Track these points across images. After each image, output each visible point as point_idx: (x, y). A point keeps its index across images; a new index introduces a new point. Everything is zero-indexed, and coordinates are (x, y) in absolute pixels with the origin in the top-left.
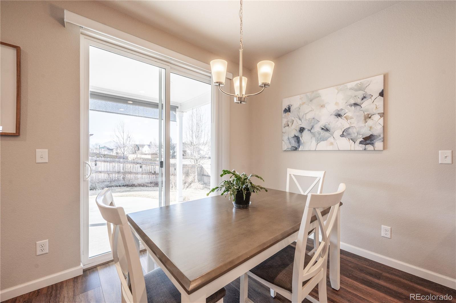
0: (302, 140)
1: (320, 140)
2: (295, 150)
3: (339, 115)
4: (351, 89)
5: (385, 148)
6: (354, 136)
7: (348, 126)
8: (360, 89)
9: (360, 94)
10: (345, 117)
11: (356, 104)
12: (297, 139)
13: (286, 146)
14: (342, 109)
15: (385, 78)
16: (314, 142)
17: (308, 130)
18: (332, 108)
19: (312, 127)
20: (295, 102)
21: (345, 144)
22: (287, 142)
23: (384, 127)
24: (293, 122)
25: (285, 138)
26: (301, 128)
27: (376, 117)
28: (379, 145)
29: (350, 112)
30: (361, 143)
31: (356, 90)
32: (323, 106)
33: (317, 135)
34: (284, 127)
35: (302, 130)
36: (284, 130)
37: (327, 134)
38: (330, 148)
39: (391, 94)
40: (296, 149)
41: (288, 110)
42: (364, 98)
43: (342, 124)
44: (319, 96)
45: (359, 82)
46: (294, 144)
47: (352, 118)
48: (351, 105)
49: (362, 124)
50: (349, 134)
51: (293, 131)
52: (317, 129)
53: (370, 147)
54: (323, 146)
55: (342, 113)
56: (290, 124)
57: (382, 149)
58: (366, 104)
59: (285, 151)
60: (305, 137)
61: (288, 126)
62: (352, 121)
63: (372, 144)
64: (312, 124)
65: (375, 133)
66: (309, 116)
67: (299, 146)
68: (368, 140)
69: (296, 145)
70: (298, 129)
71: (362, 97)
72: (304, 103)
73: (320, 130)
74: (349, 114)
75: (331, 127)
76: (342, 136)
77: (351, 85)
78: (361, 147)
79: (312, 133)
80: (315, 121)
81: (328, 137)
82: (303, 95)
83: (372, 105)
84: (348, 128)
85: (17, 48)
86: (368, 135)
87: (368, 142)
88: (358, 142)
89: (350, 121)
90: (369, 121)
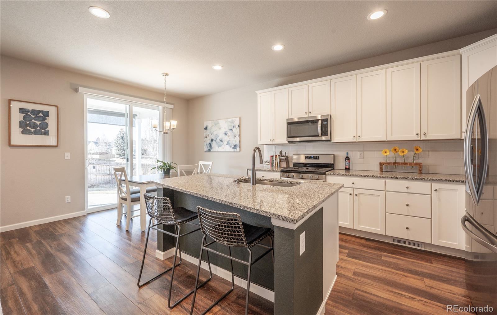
0: (212, 146)
1: (219, 146)
2: (209, 151)
3: (226, 134)
4: (230, 122)
5: (240, 151)
6: (231, 144)
7: (229, 140)
8: (232, 123)
9: (232, 125)
10: (228, 135)
12: (210, 144)
13: (206, 149)
14: (227, 131)
15: (240, 119)
16: (217, 147)
17: (215, 141)
18: (223, 130)
19: (216, 139)
20: (209, 124)
21: (228, 148)
22: (206, 146)
23: (240, 141)
24: (208, 135)
25: (205, 144)
26: (212, 139)
27: (237, 136)
28: (238, 149)
29: (229, 133)
30: (233, 148)
32: (220, 129)
33: (218, 144)
34: (205, 138)
35: (212, 140)
36: (205, 140)
37: (222, 143)
38: (223, 150)
39: (242, 126)
41: (206, 129)
42: (234, 127)
43: (226, 139)
44: (218, 123)
45: (232, 119)
46: (209, 148)
47: (230, 136)
48: (230, 130)
49: (233, 139)
50: (229, 144)
51: (208, 141)
52: (218, 140)
53: (235, 150)
54: (221, 149)
55: (227, 133)
56: (207, 137)
57: (239, 151)
58: (234, 130)
59: (205, 152)
60: (214, 144)
63: (236, 149)
65: (237, 144)
66: (215, 133)
67: (211, 149)
68: (235, 147)
70: (211, 140)
71: (233, 126)
72: (213, 126)
73: (219, 141)
75: (223, 139)
76: (227, 144)
77: (230, 120)
78: (233, 150)
79: (216, 142)
80: (217, 136)
81: (222, 145)
82: (213, 121)
83: (236, 130)
84: (229, 141)
85: (57, 107)
86: (235, 145)
87: (235, 148)
88: (232, 148)
89: (229, 137)
90: (235, 138)
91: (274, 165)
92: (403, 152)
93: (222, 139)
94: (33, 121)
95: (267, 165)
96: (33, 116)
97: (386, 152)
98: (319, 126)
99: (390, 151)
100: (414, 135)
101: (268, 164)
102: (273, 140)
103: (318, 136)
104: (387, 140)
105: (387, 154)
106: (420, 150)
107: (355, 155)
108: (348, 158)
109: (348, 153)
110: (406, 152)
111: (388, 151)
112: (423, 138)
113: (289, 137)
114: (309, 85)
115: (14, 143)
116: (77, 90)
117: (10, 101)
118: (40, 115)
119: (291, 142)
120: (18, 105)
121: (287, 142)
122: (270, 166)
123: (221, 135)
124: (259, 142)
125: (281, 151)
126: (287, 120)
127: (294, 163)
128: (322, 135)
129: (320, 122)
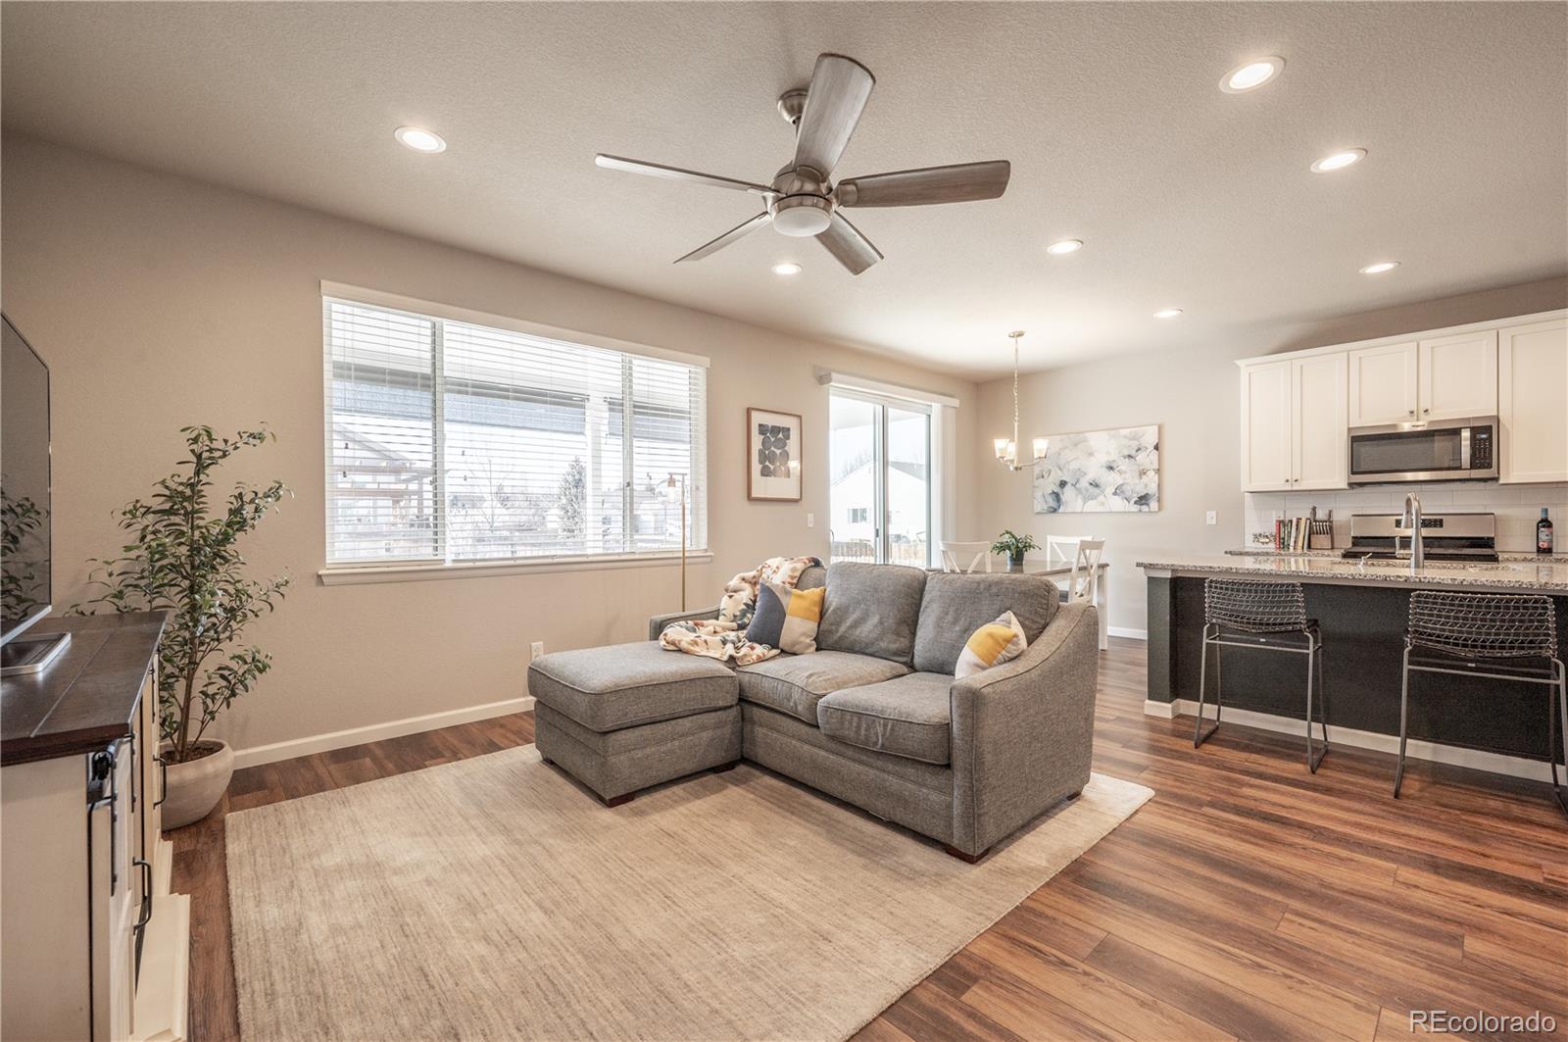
0: (1064, 498)
1: (1086, 500)
2: (1052, 512)
3: (1111, 468)
4: (1125, 437)
5: (1160, 509)
6: (1128, 494)
7: (1121, 482)
8: (1134, 439)
9: (1135, 444)
10: (1119, 471)
11: (1130, 456)
12: (1057, 496)
13: (1040, 506)
14: (1114, 461)
15: (1160, 428)
16: (1080, 501)
17: (1072, 485)
18: (1103, 458)
19: (1077, 481)
21: (1118, 504)
22: (1041, 500)
23: (1159, 485)
24: (1050, 472)
25: (1038, 494)
26: (1062, 481)
27: (1152, 474)
28: (1154, 505)
29: (1124, 465)
30: (1135, 503)
31: (1130, 439)
32: (1091, 454)
33: (1084, 492)
34: (1037, 479)
35: (1063, 484)
36: (1034, 483)
37: (1097, 491)
38: (1101, 509)
39: (1166, 447)
40: (1055, 510)
42: (1138, 450)
43: (1113, 479)
44: (1085, 440)
45: (1132, 430)
46: (1052, 503)
47: (1125, 472)
48: (1125, 458)
49: (1136, 480)
50: (1123, 492)
51: (1050, 485)
52: (1084, 483)
53: (1145, 508)
54: (1091, 506)
55: (1114, 465)
56: (1046, 475)
57: (1157, 510)
58: (1141, 457)
59: (1038, 513)
60: (1068, 494)
61: (1043, 477)
62: (1127, 475)
63: (1148, 504)
64: (1077, 477)
65: (1149, 492)
66: (1073, 466)
67: (1059, 507)
68: (1143, 500)
69: (1055, 505)
70: (1058, 483)
71: (1136, 448)
72: (1066, 448)
73: (1087, 485)
74: (1123, 468)
75: (1102, 481)
76: (1115, 494)
77: (1123, 432)
78: (1136, 508)
79: (1077, 489)
80: (1080, 473)
81: (1098, 495)
82: (1064, 437)
83: (1148, 459)
84: (1122, 485)
85: (800, 417)
86: (1143, 494)
87: (1143, 502)
88: (1133, 502)
89: (1123, 476)
90: (1144, 477)
91: (1292, 544)
93: (1098, 481)
94: (773, 449)
95: (1263, 543)
96: (773, 439)
98: (1466, 443)
101: (1267, 540)
102: (1296, 481)
103: (1459, 468)
108: (1545, 523)
109: (1545, 511)
113: (1353, 473)
114: (1421, 343)
115: (754, 494)
116: (823, 379)
117: (749, 411)
118: (781, 435)
119: (1362, 485)
120: (758, 418)
121: (1345, 486)
122: (1272, 547)
123: (1094, 469)
124: (1246, 486)
125: (1314, 509)
126: (1349, 429)
127: (1353, 537)
128: (1473, 466)
129: (1466, 434)
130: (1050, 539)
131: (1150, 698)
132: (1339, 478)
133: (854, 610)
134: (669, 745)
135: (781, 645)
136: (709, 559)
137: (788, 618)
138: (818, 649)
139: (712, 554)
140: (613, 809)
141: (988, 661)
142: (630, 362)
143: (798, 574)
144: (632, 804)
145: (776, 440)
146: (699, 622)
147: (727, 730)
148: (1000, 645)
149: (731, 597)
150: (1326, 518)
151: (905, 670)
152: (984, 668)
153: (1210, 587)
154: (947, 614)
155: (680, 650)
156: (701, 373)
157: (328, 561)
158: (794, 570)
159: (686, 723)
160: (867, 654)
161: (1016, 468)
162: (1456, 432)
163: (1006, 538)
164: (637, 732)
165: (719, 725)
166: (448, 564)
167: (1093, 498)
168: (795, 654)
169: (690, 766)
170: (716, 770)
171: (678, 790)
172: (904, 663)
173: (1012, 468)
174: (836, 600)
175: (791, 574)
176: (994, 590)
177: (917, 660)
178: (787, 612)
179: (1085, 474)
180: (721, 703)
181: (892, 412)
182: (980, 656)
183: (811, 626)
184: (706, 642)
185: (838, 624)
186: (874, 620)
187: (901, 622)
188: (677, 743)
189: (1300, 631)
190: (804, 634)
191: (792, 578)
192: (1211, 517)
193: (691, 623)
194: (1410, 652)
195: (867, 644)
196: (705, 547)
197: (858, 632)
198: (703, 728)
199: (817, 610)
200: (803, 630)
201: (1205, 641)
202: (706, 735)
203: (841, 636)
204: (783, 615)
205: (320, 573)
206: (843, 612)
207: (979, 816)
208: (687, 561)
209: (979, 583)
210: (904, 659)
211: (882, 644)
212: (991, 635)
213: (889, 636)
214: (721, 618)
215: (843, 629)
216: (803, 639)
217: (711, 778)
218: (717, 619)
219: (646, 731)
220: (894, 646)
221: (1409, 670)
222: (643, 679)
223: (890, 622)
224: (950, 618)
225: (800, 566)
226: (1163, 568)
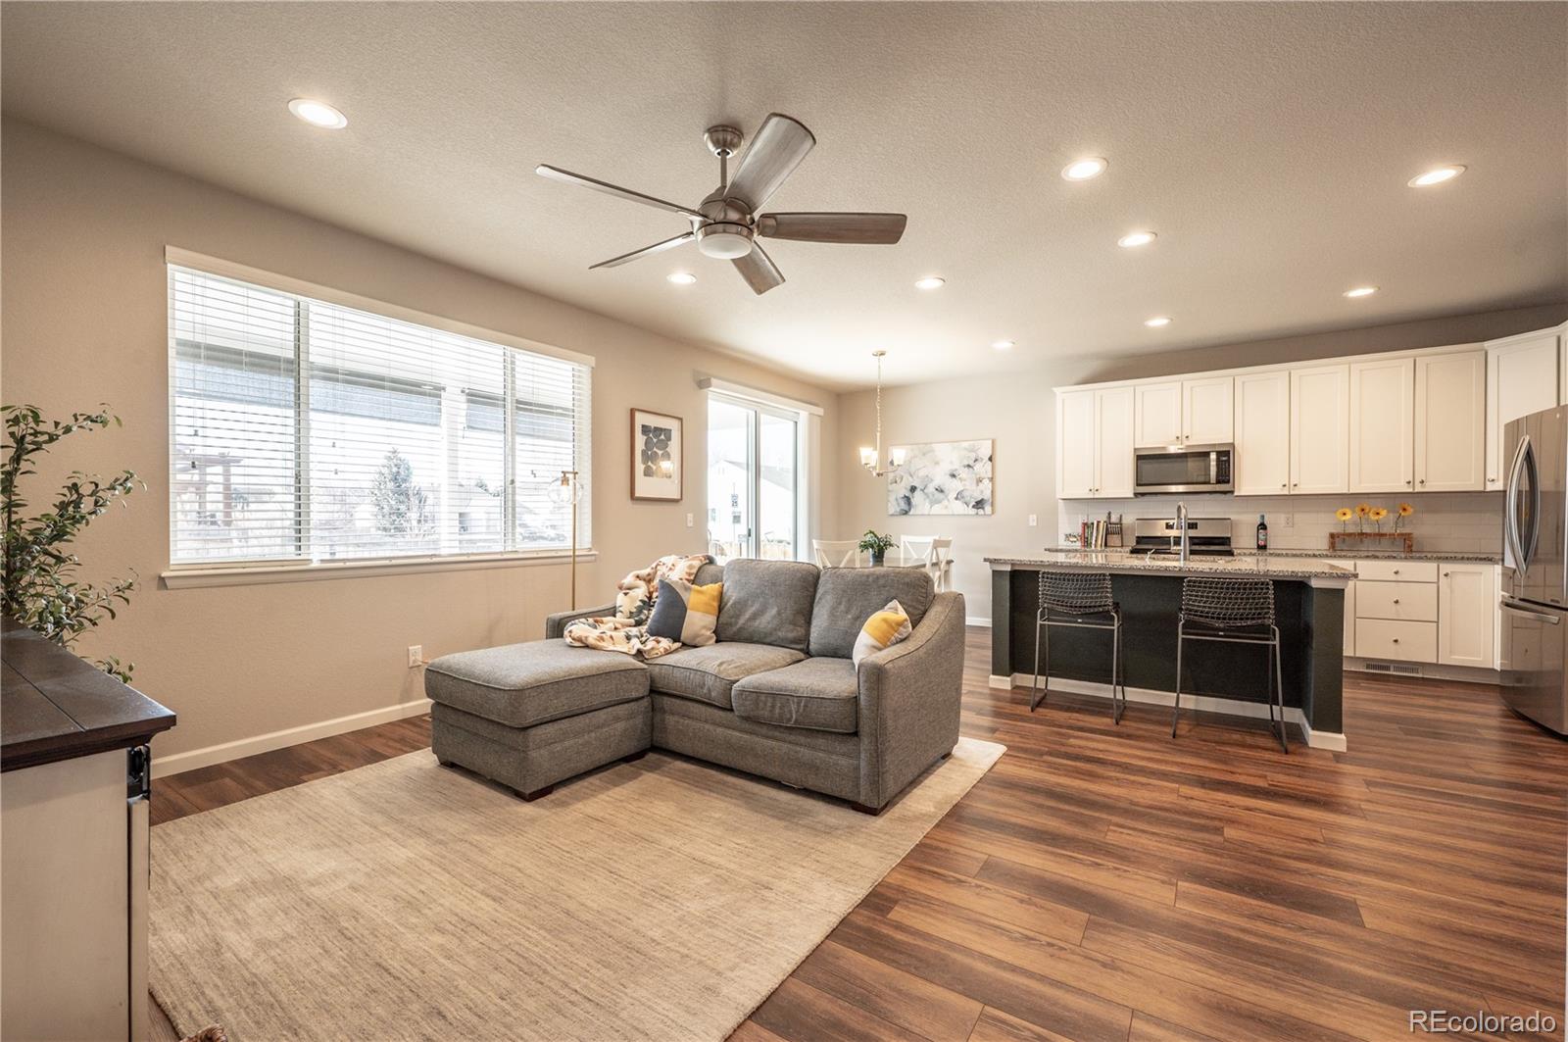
0: (914, 501)
1: (934, 502)
2: (903, 514)
3: (953, 476)
4: (966, 449)
5: (993, 512)
6: (967, 499)
7: (962, 488)
8: (972, 450)
9: (973, 456)
10: (960, 478)
11: (969, 466)
12: (908, 500)
13: (893, 508)
14: (956, 470)
15: (994, 443)
16: (927, 505)
17: (922, 490)
18: (946, 467)
19: (926, 486)
21: (959, 507)
22: (895, 503)
23: (992, 492)
24: (904, 478)
25: (892, 498)
26: (912, 486)
27: (986, 482)
28: (988, 509)
29: (964, 473)
30: (973, 507)
31: (970, 451)
32: (937, 463)
33: (931, 496)
34: (893, 484)
35: (913, 489)
36: (890, 487)
37: (941, 496)
38: (944, 512)
39: (998, 459)
40: (906, 513)
42: (976, 460)
43: (954, 486)
44: (933, 451)
45: (971, 442)
46: (903, 506)
47: (965, 480)
48: (965, 467)
49: (974, 487)
50: (963, 497)
51: (902, 490)
52: (931, 489)
53: (981, 512)
54: (937, 509)
55: (956, 473)
56: (899, 481)
57: (990, 513)
58: (978, 467)
59: (892, 515)
60: (917, 498)
61: (896, 482)
62: (967, 483)
63: (983, 508)
64: (925, 483)
65: (985, 498)
66: (922, 473)
67: (910, 509)
68: (979, 504)
69: (906, 508)
70: (909, 488)
71: (974, 459)
72: (915, 457)
73: (934, 490)
74: (963, 476)
75: (946, 488)
76: (957, 498)
77: (965, 444)
78: (974, 511)
79: (926, 494)
80: (928, 479)
81: (943, 499)
82: (916, 447)
83: (983, 469)
84: (962, 491)
85: (681, 419)
86: (979, 499)
87: (979, 506)
88: (971, 506)
89: (963, 482)
90: (980, 484)
91: (1093, 542)
92: (1378, 514)
93: (943, 488)
94: (655, 449)
95: (1072, 542)
96: (655, 440)
97: (1344, 514)
98: (1213, 463)
99: (1354, 512)
100: (1403, 482)
101: (1075, 539)
102: (1097, 490)
103: (1209, 483)
104: (1351, 492)
105: (1348, 517)
106: (1410, 510)
107: (1276, 520)
108: (1263, 526)
109: (1263, 517)
110: (1384, 513)
111: (1347, 511)
112: (1419, 488)
113: (1138, 485)
114: (1185, 383)
115: (638, 494)
116: (703, 384)
117: (632, 412)
118: (662, 437)
119: (1143, 494)
120: (641, 419)
121: (1132, 496)
122: (1078, 545)
123: (940, 478)
124: (1060, 495)
125: (1109, 514)
126: (1135, 449)
127: (1138, 537)
128: (1218, 482)
129: (1213, 456)
130: (904, 538)
131: (993, 674)
132: (1127, 489)
133: (753, 602)
134: (586, 737)
135: (682, 638)
136: (593, 558)
137: (689, 612)
138: (717, 641)
139: (596, 553)
140: (532, 803)
141: (883, 643)
142: (513, 357)
143: (694, 571)
144: (551, 797)
145: (659, 441)
146: (598, 619)
147: (639, 721)
148: (892, 628)
149: (626, 594)
150: (1118, 521)
151: (802, 655)
152: (880, 649)
153: (1043, 577)
154: (840, 604)
155: (587, 646)
156: (585, 372)
157: (171, 562)
158: (691, 567)
159: (602, 715)
160: (764, 643)
161: (878, 475)
162: (1207, 454)
163: (869, 538)
164: (557, 726)
165: (631, 716)
166: (315, 565)
167: (939, 502)
168: (695, 647)
169: (604, 757)
170: (627, 759)
171: (594, 780)
172: (801, 650)
173: (875, 474)
174: (734, 594)
175: (688, 571)
176: (882, 582)
177: (813, 647)
178: (689, 606)
179: (932, 480)
180: (634, 695)
181: (763, 417)
182: (876, 639)
183: (710, 620)
184: (611, 637)
185: (738, 617)
186: (774, 611)
187: (799, 612)
188: (593, 735)
189: (1108, 611)
190: (704, 627)
191: (690, 574)
192: (1033, 520)
193: (591, 620)
194: (1183, 624)
195: (766, 634)
196: (590, 546)
197: (757, 623)
198: (617, 719)
199: (716, 604)
200: (702, 624)
201: (1039, 622)
202: (620, 726)
203: (741, 628)
204: (684, 609)
205: (163, 575)
206: (741, 605)
207: (883, 773)
208: (577, 559)
209: (868, 576)
210: (801, 646)
211: (780, 634)
212: (885, 620)
213: (787, 626)
214: (618, 615)
215: (741, 621)
216: (704, 632)
217: (624, 767)
218: (615, 616)
219: (565, 724)
220: (791, 635)
221: (1183, 639)
222: (562, 674)
223: (788, 613)
224: (842, 607)
225: (697, 564)
226: (1005, 562)
